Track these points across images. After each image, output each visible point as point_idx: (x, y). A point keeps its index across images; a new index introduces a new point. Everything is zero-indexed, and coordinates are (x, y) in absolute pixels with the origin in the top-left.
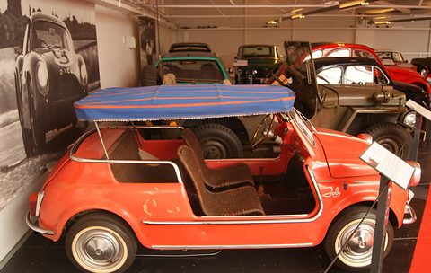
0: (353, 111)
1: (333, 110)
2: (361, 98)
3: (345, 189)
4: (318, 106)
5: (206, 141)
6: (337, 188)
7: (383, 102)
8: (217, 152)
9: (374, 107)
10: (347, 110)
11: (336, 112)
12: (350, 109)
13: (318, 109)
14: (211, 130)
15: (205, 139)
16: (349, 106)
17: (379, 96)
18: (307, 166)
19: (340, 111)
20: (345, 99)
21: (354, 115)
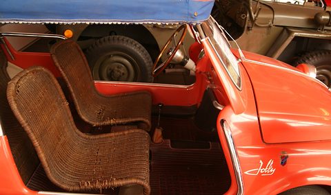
0: (290, 33)
1: (265, 29)
2: (300, 19)
3: (284, 164)
4: (248, 23)
5: (110, 56)
6: (271, 162)
7: (327, 25)
8: (123, 70)
9: (314, 30)
10: (282, 32)
11: (268, 33)
12: (286, 30)
13: (248, 28)
14: (116, 43)
15: (109, 54)
16: (284, 27)
17: (323, 17)
18: (223, 121)
19: (275, 31)
20: (281, 18)
21: (291, 38)
